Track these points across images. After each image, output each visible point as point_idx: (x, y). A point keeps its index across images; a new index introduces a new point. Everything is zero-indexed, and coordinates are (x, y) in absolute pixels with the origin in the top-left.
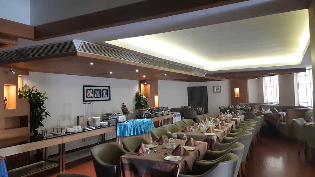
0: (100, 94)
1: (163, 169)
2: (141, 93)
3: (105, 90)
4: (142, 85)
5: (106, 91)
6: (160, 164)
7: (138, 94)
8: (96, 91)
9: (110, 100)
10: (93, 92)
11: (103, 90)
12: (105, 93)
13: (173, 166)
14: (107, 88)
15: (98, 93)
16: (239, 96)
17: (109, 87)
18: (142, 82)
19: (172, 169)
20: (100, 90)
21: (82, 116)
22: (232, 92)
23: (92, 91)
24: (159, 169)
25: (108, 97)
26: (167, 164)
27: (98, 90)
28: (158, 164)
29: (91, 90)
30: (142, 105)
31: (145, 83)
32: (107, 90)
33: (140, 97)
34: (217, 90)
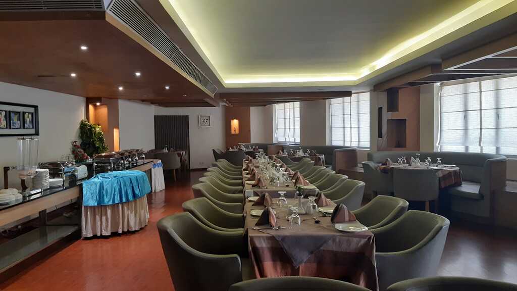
0: (19, 122)
1: (344, 248)
2: (89, 122)
3: (29, 113)
4: (91, 107)
5: (30, 116)
6: (337, 240)
7: (86, 125)
8: (12, 115)
9: (37, 134)
10: (6, 116)
11: (24, 113)
12: (28, 120)
13: (363, 241)
14: (32, 110)
15: (15, 118)
16: (237, 132)
17: (36, 107)
18: (90, 101)
19: (361, 245)
20: (19, 113)
21: (14, 168)
22: (228, 126)
23: (4, 113)
24: (335, 249)
25: (33, 128)
26: (350, 238)
27: (16, 113)
28: (334, 240)
29: (2, 111)
30: (97, 146)
31: (98, 104)
32: (32, 114)
33: (90, 130)
34: (204, 121)
